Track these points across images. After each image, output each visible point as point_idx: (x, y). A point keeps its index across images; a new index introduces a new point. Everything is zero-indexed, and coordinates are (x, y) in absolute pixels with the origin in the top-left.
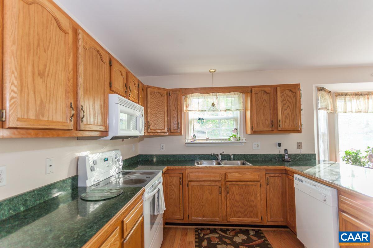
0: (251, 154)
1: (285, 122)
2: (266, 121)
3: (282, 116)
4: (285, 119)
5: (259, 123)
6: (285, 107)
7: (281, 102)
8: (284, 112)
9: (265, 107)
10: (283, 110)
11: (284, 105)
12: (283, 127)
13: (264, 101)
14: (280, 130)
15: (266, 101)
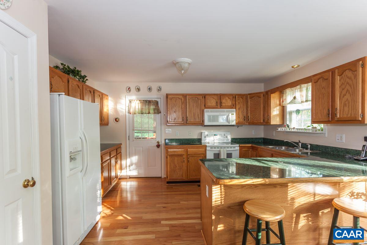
0: (332, 147)
1: (343, 110)
2: (324, 110)
3: (340, 104)
4: (344, 107)
5: (318, 113)
6: (344, 92)
7: (340, 87)
8: (342, 99)
9: (324, 94)
10: (342, 96)
11: (343, 89)
12: (341, 116)
13: (322, 89)
14: (337, 120)
15: (324, 88)
